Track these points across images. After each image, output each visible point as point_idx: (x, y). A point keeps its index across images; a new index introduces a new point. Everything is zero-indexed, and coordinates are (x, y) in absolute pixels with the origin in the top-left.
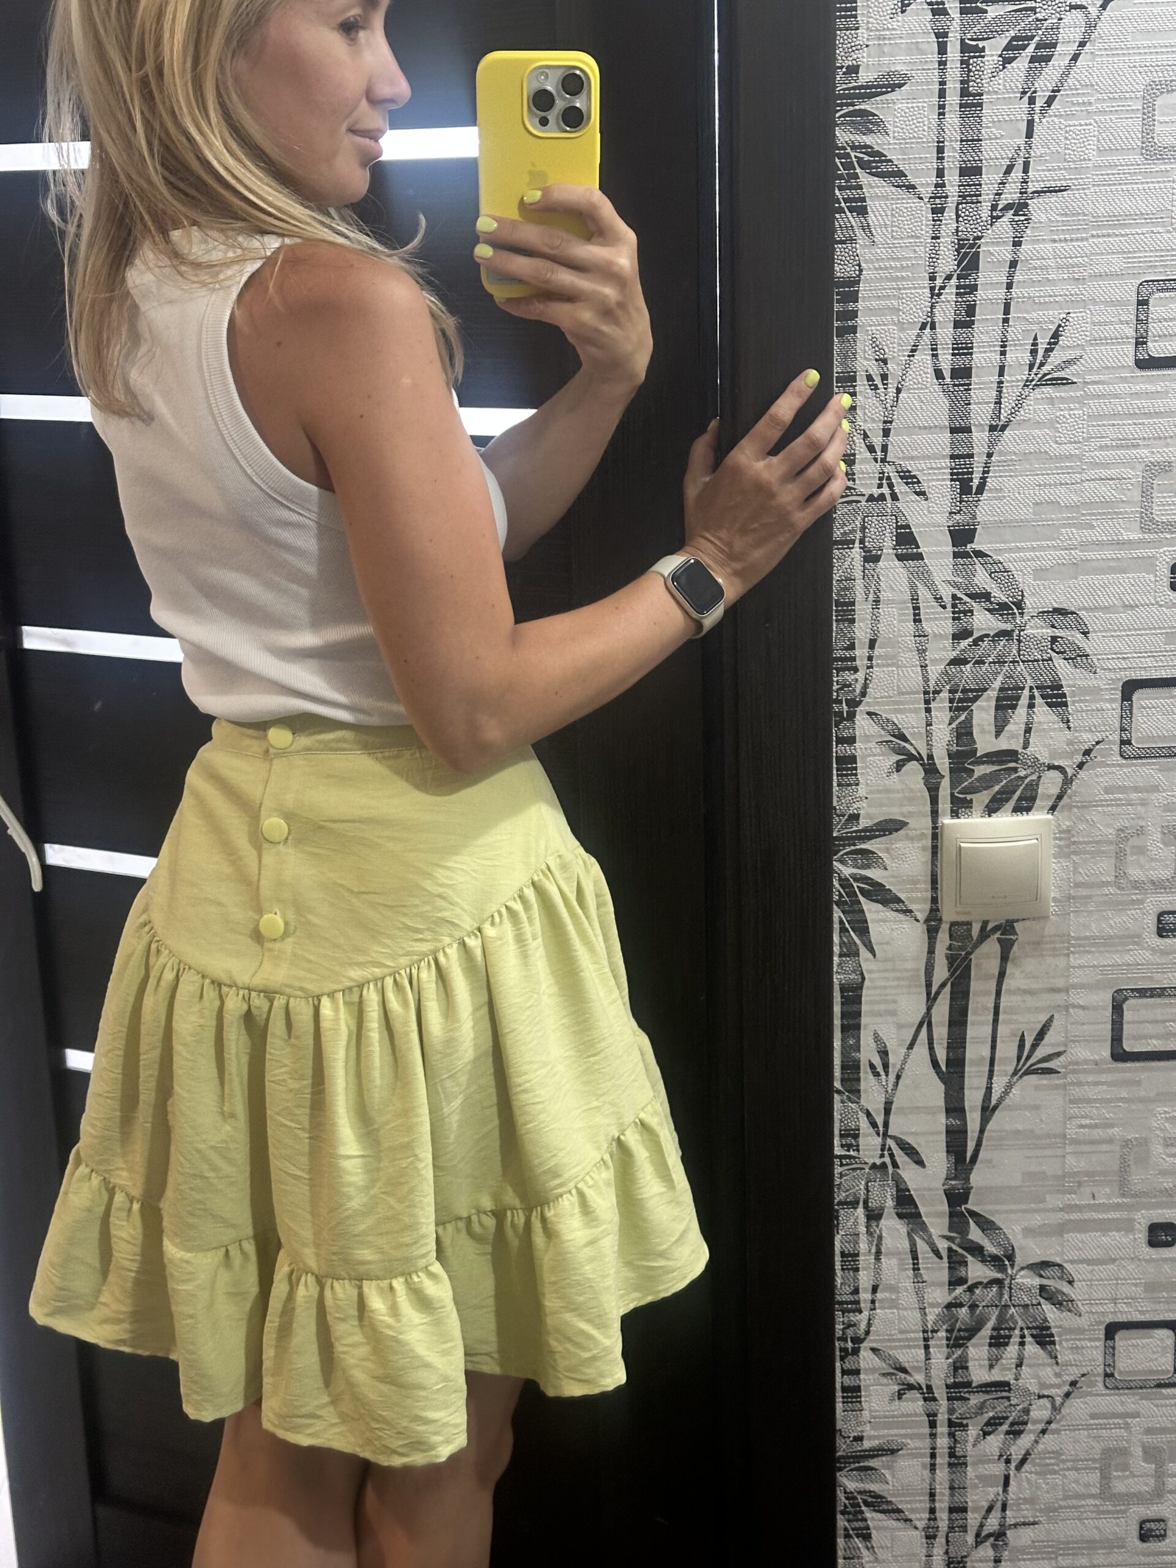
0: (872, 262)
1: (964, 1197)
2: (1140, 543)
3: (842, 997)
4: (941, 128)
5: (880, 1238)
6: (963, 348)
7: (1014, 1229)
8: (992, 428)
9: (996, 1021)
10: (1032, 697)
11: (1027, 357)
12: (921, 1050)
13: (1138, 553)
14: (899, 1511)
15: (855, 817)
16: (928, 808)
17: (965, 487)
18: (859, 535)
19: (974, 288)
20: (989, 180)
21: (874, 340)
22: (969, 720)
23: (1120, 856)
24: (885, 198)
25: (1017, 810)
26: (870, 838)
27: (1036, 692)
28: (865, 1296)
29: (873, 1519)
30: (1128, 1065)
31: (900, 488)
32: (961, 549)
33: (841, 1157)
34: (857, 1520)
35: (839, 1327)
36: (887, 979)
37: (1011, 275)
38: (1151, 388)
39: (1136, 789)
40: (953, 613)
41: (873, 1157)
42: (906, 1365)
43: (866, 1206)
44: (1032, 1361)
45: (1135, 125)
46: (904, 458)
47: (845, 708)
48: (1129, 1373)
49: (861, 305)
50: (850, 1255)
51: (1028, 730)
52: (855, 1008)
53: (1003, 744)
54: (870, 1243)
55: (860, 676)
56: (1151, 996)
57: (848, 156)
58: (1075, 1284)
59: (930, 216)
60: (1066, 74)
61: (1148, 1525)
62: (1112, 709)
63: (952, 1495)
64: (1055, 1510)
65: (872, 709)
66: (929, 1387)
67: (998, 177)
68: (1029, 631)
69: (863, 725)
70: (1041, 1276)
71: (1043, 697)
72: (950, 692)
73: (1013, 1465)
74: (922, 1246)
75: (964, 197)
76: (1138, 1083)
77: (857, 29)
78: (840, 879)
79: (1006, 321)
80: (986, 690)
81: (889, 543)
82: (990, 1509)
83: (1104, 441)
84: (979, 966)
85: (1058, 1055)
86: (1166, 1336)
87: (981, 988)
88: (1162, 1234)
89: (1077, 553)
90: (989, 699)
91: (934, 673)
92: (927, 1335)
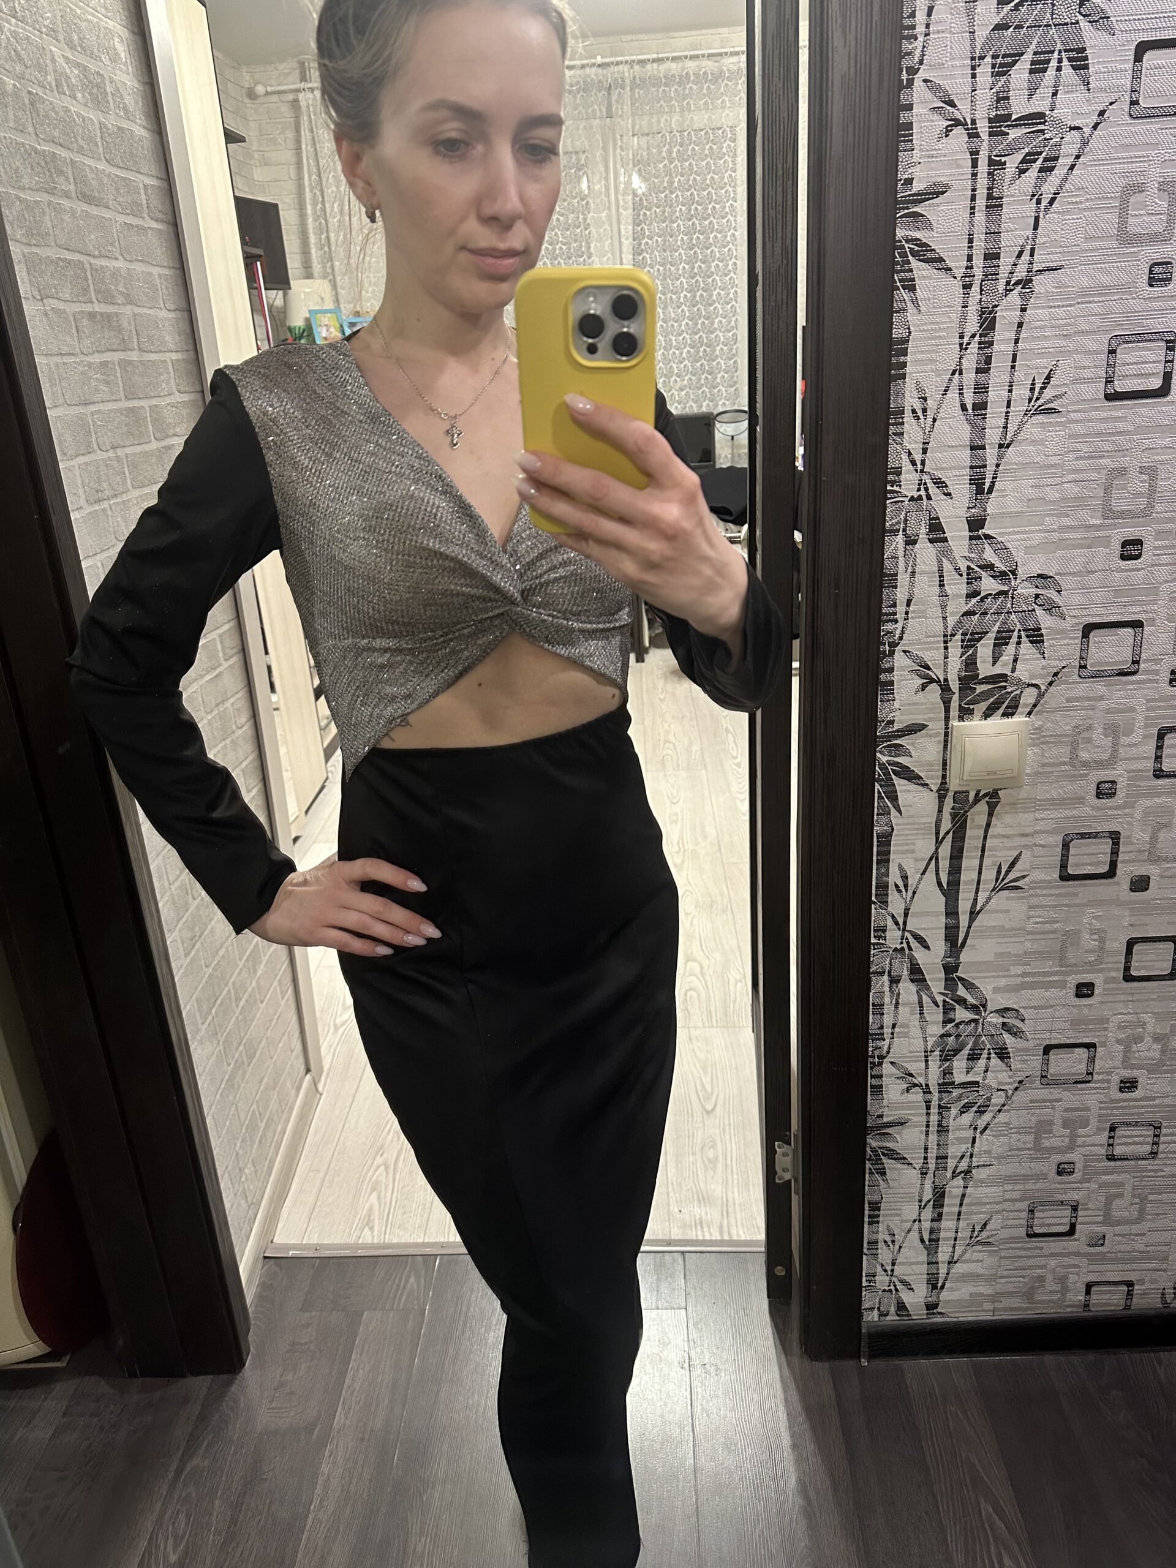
0: (918, 326)
1: (956, 968)
2: (1102, 527)
3: (879, 842)
4: (972, 224)
5: (899, 994)
6: (982, 388)
7: (986, 989)
8: (1001, 446)
9: (982, 856)
10: (1020, 637)
11: (1028, 393)
12: (931, 875)
13: (1100, 534)
14: (905, 1158)
15: (892, 722)
16: (942, 715)
17: (980, 490)
18: (902, 525)
19: (991, 343)
20: (1005, 262)
21: (918, 383)
22: (975, 654)
23: (1074, 745)
24: (930, 278)
25: (1005, 715)
26: (900, 737)
27: (1022, 633)
28: (887, 1031)
29: (887, 1163)
30: (1071, 883)
31: (933, 490)
32: (975, 534)
33: (874, 944)
34: (877, 1164)
35: (870, 1049)
36: (910, 829)
37: (1018, 333)
38: (1115, 414)
39: (1089, 699)
40: (968, 579)
41: (896, 943)
42: (913, 1072)
43: (890, 975)
44: (993, 1069)
45: (1113, 220)
46: (937, 470)
47: (888, 648)
48: (1057, 1075)
49: (909, 358)
50: (878, 1005)
51: (1015, 660)
52: (886, 849)
53: (998, 670)
54: (892, 998)
55: (899, 625)
56: (1089, 838)
57: (903, 247)
58: (1027, 1021)
59: (961, 291)
60: (1065, 180)
61: (1062, 1166)
62: (1076, 644)
63: (938, 1149)
64: (1003, 1157)
65: (906, 648)
66: (927, 1085)
67: (1012, 260)
68: (1020, 591)
69: (899, 660)
70: (1004, 1017)
71: (1027, 636)
72: (962, 634)
73: (979, 1131)
74: (925, 998)
75: (986, 276)
76: (1076, 895)
77: (913, 150)
78: (879, 764)
79: (1013, 367)
80: (987, 632)
81: (923, 530)
82: (962, 1157)
83: (1079, 454)
84: (973, 820)
85: (1024, 877)
86: (1082, 1053)
87: (973, 834)
88: (1084, 990)
89: (1056, 535)
90: (989, 639)
91: (952, 621)
92: (927, 1054)
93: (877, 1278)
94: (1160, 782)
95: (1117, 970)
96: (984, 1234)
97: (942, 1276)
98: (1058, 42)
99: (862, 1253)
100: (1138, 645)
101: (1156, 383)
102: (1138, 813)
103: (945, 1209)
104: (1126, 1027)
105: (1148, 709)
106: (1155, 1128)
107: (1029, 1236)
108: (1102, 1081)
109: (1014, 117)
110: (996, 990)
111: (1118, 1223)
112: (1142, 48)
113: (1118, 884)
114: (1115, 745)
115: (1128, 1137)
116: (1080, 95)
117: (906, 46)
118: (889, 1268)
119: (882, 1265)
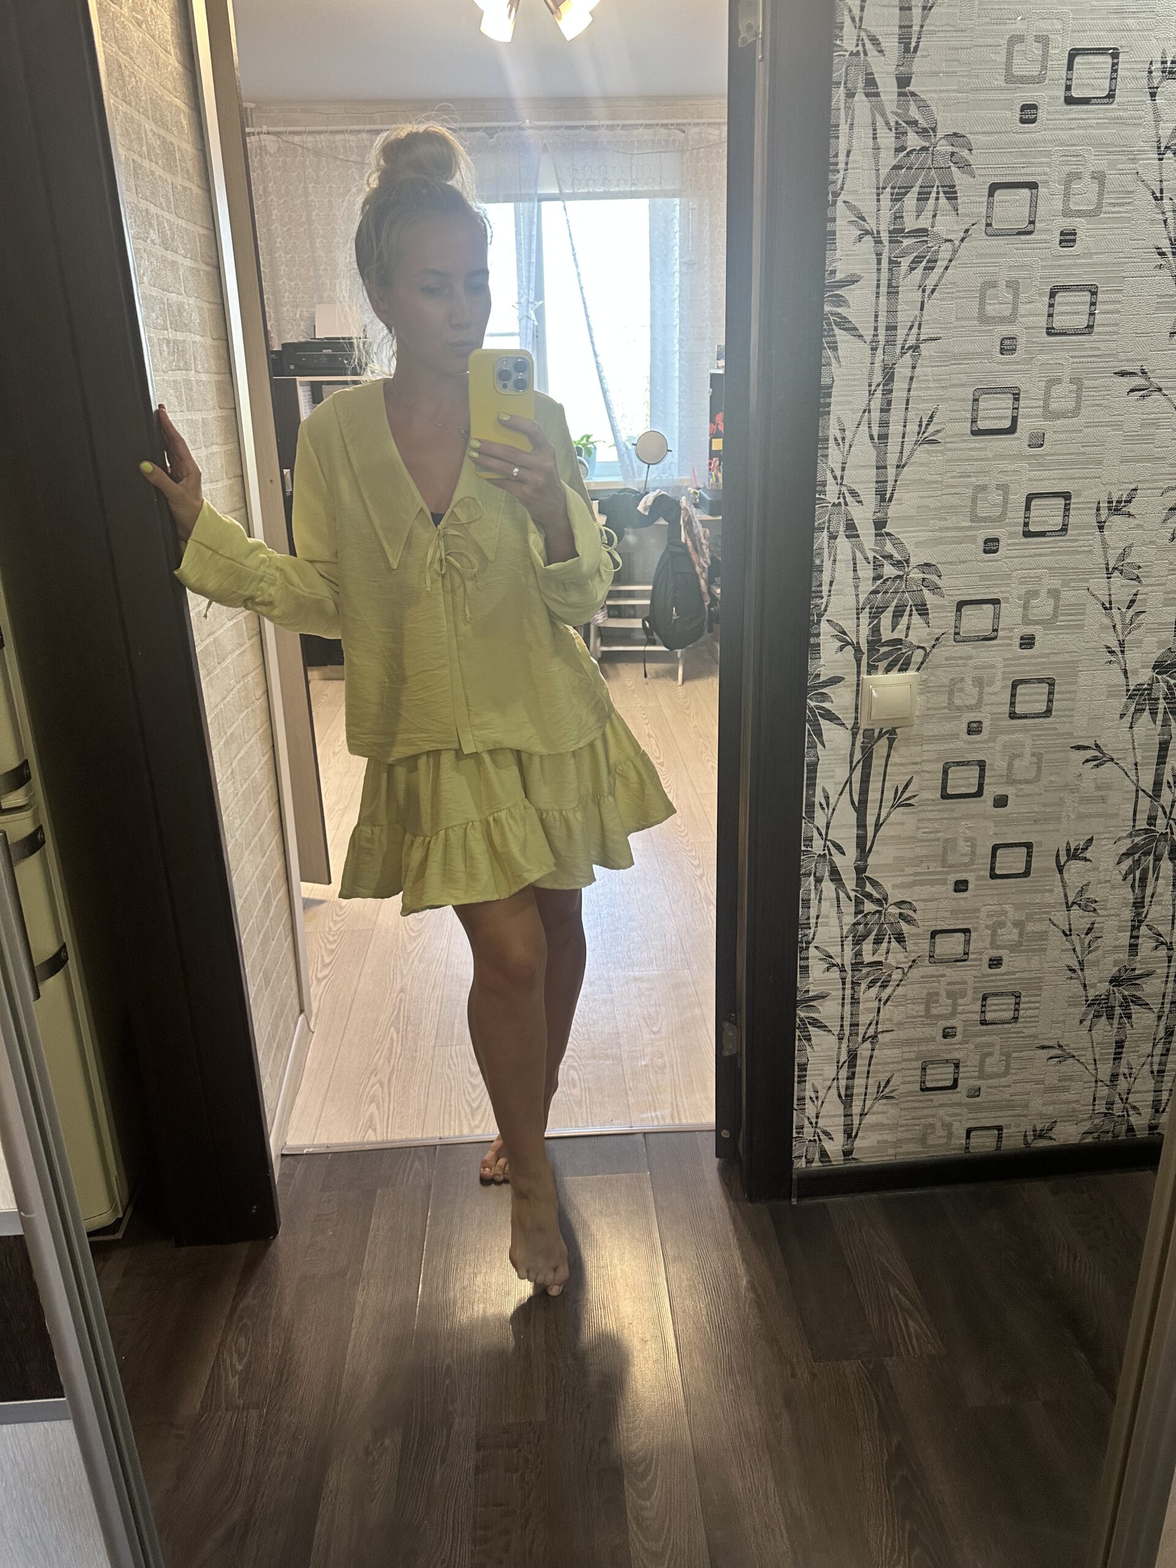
0: (839, 376)
1: (864, 870)
2: (970, 528)
3: (808, 769)
4: (877, 304)
5: (821, 891)
6: (884, 423)
7: (887, 885)
8: (898, 467)
9: (884, 780)
10: (911, 611)
11: (917, 428)
12: (846, 795)
13: (968, 533)
14: (826, 1026)
15: (818, 675)
16: (855, 670)
17: (883, 500)
18: (827, 525)
19: (891, 391)
20: (901, 333)
21: (839, 419)
22: (878, 625)
23: (951, 693)
24: (848, 342)
25: (900, 670)
26: (825, 687)
27: (913, 608)
28: (813, 921)
29: (813, 1031)
30: (949, 801)
31: (849, 499)
32: (879, 532)
33: (804, 851)
34: (805, 1031)
35: (800, 937)
36: (831, 759)
37: (910, 384)
38: (978, 445)
39: (961, 658)
40: (874, 566)
41: (820, 850)
42: (832, 954)
43: (815, 876)
44: (894, 951)
45: (975, 306)
46: (852, 483)
47: (816, 617)
48: (941, 955)
49: (833, 399)
50: (806, 900)
51: (908, 628)
52: (813, 775)
53: (896, 635)
54: (816, 894)
55: (824, 601)
56: (963, 765)
57: (829, 319)
58: (917, 912)
59: (870, 352)
60: (941, 277)
61: (947, 1030)
62: (952, 616)
63: (852, 1018)
64: (901, 1024)
65: (829, 619)
66: (843, 965)
67: (906, 331)
68: (911, 575)
69: (824, 627)
70: (900, 908)
71: (917, 610)
72: (870, 608)
73: (883, 1002)
74: (842, 895)
75: (888, 342)
76: (953, 810)
77: (836, 250)
78: (810, 708)
79: (907, 409)
80: (888, 607)
81: (842, 529)
82: (870, 1024)
83: (954, 474)
84: (877, 751)
85: (915, 796)
86: (960, 936)
87: (877, 763)
88: (961, 886)
89: (937, 534)
90: (889, 612)
91: (862, 598)
92: (843, 939)
93: (805, 1130)
94: (1015, 722)
95: (985, 870)
96: (887, 1090)
97: (855, 1126)
98: (937, 180)
99: (792, 1109)
100: (997, 617)
101: (1007, 424)
102: (998, 746)
103: (858, 1069)
104: (993, 915)
105: (1004, 667)
106: (1016, 997)
107: (922, 1090)
108: (975, 960)
109: (906, 231)
110: (895, 886)
111: (991, 1076)
112: (994, 188)
113: (984, 801)
114: (981, 693)
115: (996, 1005)
116: (951, 218)
117: (832, 177)
118: (814, 1121)
119: (809, 1119)
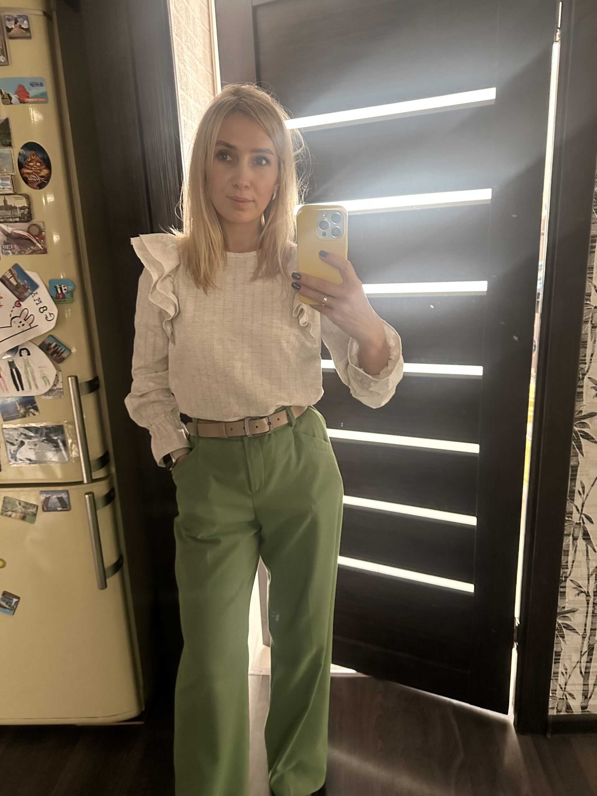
3: (572, 469)
5: (576, 546)
14: (574, 629)
15: (581, 412)
18: (590, 320)
28: (570, 564)
29: (566, 632)
33: (567, 520)
34: (561, 632)
35: (561, 573)
36: (587, 464)
41: (577, 520)
42: (581, 585)
43: (573, 536)
47: (581, 376)
50: (566, 551)
52: (574, 473)
54: (573, 547)
55: (587, 366)
63: (592, 625)
65: (590, 376)
66: (588, 592)
69: (586, 381)
74: (590, 548)
78: (574, 432)
92: (589, 576)
93: (557, 692)
97: (590, 692)
99: (550, 679)
103: (594, 657)
118: (563, 687)
119: (560, 685)
